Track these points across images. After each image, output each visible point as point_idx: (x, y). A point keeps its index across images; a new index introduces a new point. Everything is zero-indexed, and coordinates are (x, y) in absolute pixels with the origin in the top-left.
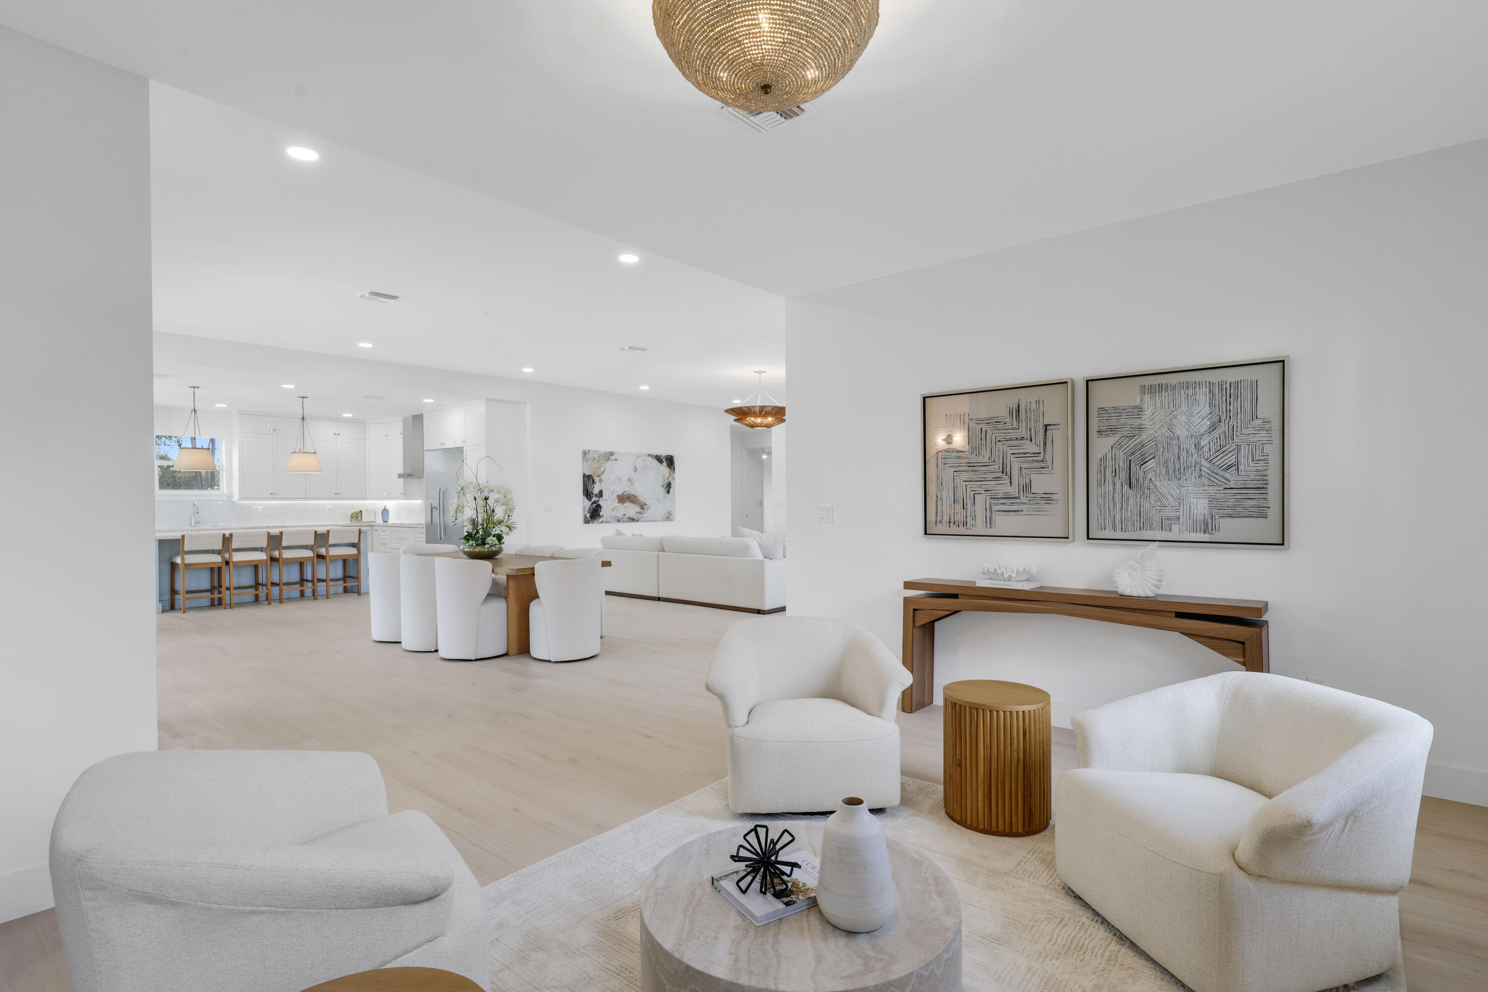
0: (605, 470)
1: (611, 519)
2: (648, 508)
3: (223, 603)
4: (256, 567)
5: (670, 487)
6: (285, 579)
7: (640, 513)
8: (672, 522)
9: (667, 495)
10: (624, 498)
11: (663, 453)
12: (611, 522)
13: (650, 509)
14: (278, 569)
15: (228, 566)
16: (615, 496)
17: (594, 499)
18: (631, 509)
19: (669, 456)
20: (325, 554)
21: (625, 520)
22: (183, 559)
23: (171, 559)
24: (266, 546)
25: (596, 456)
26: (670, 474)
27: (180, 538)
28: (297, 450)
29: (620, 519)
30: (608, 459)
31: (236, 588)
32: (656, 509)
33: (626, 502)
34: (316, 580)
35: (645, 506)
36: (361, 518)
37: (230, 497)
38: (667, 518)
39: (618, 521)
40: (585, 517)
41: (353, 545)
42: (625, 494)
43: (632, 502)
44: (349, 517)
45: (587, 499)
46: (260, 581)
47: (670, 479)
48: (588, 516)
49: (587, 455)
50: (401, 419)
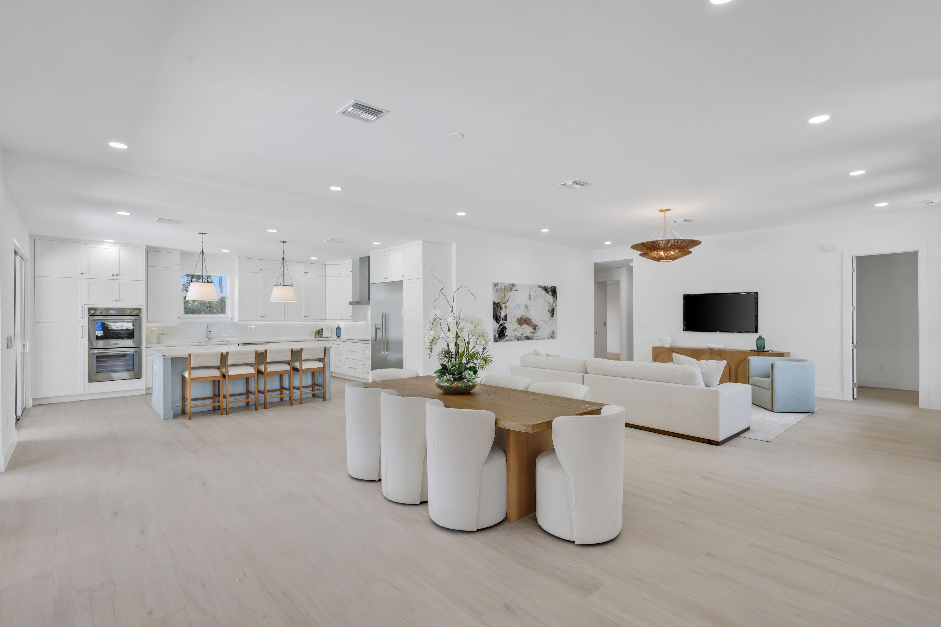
0: (509, 299)
1: (513, 338)
2: (539, 329)
3: (221, 409)
4: (247, 379)
5: (554, 312)
6: (269, 387)
7: (533, 333)
8: (556, 339)
9: (552, 318)
10: (523, 321)
11: (549, 284)
12: (513, 341)
13: (540, 329)
14: (264, 380)
15: (224, 379)
16: (516, 320)
17: (501, 322)
18: (527, 330)
19: (553, 287)
20: (299, 368)
21: (522, 338)
22: (189, 374)
23: (182, 373)
24: (254, 362)
25: (503, 287)
26: (554, 302)
27: (188, 356)
28: (279, 284)
29: (519, 337)
30: (511, 290)
31: (230, 396)
32: (544, 330)
33: (523, 324)
34: (292, 388)
35: (536, 327)
36: (322, 334)
37: (232, 318)
38: (551, 336)
39: (518, 339)
40: (495, 336)
41: (320, 360)
42: (523, 317)
43: (528, 324)
44: (314, 334)
45: (496, 322)
46: (250, 390)
47: (554, 305)
48: (497, 335)
49: (496, 286)
50: (351, 260)
